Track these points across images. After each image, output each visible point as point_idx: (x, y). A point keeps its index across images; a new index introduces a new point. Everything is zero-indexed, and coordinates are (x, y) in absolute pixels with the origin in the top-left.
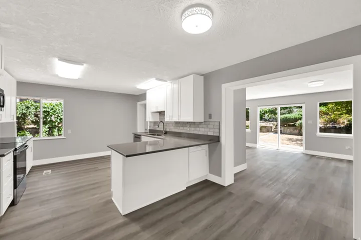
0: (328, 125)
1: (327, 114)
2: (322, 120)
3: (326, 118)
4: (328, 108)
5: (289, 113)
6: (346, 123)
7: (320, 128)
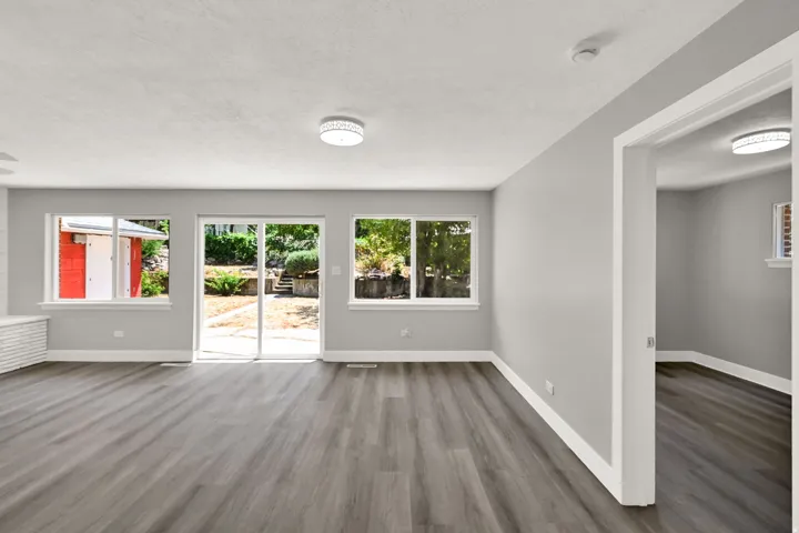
0: (369, 275)
1: (368, 252)
2: (360, 264)
3: (367, 259)
4: (370, 241)
5: (309, 249)
6: (393, 269)
7: (357, 281)
